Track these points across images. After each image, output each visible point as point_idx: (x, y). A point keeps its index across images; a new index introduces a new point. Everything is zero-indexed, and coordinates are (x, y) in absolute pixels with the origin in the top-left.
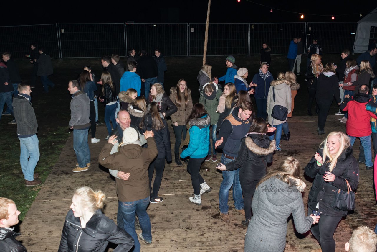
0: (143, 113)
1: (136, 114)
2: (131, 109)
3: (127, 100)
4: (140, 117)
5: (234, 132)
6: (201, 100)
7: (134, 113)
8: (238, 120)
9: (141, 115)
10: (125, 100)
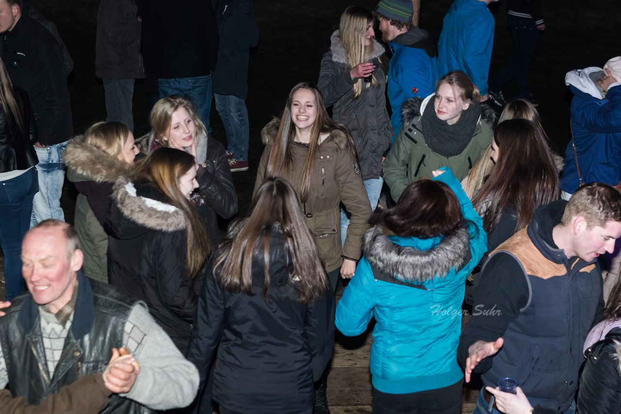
0: (176, 212)
1: (150, 216)
2: (129, 197)
3: (104, 172)
4: (164, 228)
5: (532, 305)
6: (398, 158)
7: (142, 211)
8: (552, 254)
9: (170, 220)
10: (99, 172)
